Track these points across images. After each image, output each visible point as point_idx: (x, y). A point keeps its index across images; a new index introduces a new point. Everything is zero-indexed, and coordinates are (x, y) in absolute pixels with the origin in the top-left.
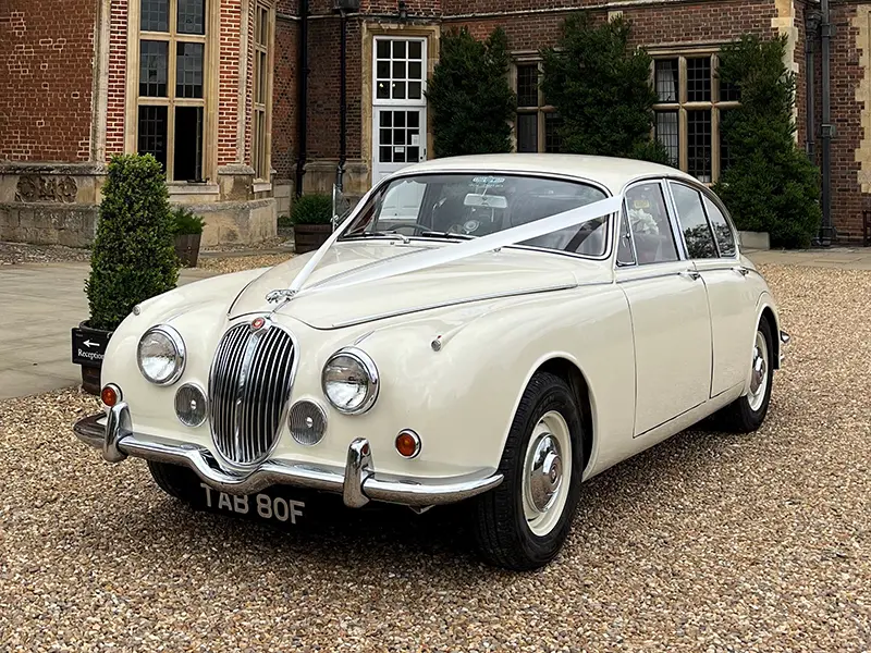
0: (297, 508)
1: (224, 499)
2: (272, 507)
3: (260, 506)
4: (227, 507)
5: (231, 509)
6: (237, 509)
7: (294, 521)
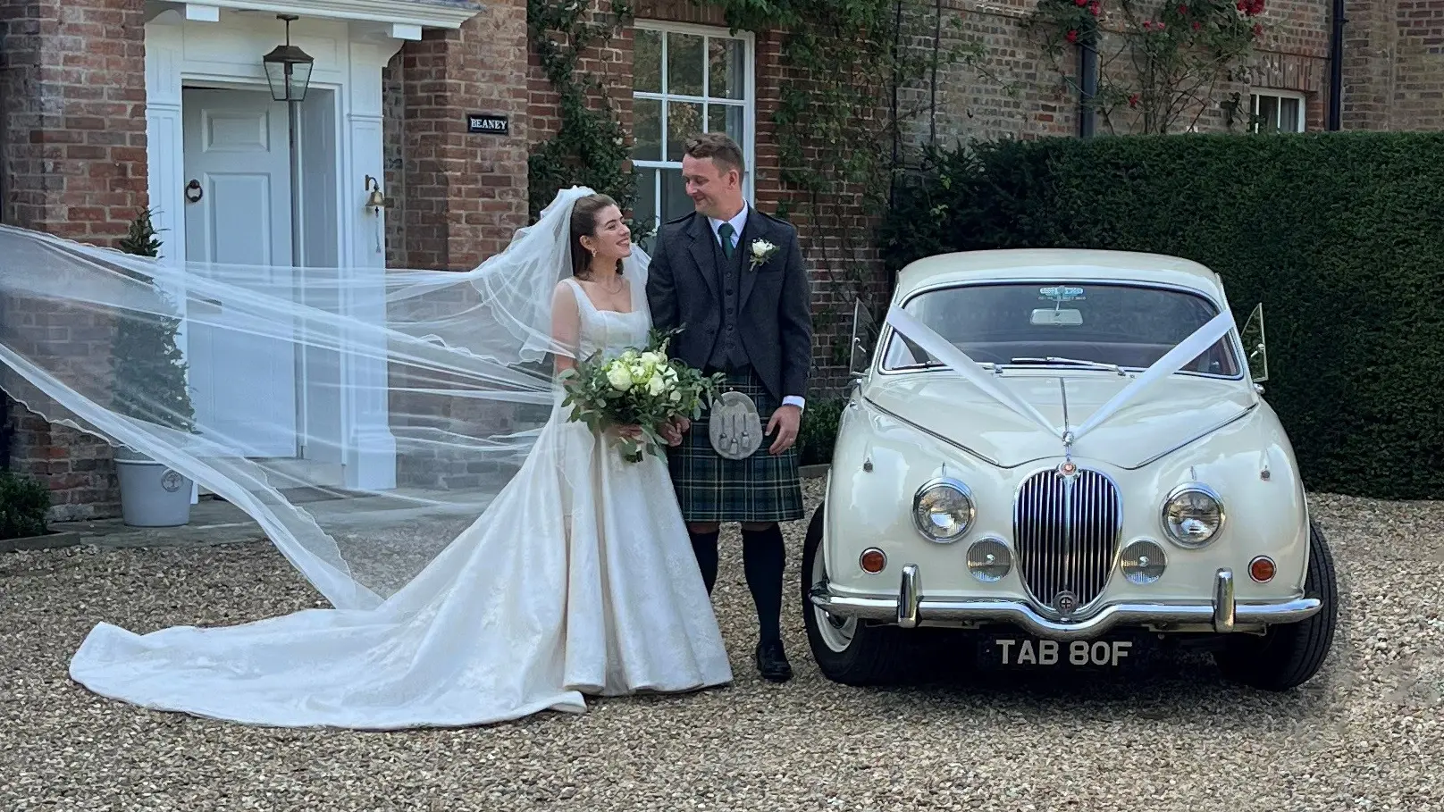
0: (1120, 649)
1: (1027, 653)
2: (1089, 653)
3: (1074, 653)
4: (1030, 661)
5: (1034, 662)
6: (1043, 661)
7: (1115, 663)
